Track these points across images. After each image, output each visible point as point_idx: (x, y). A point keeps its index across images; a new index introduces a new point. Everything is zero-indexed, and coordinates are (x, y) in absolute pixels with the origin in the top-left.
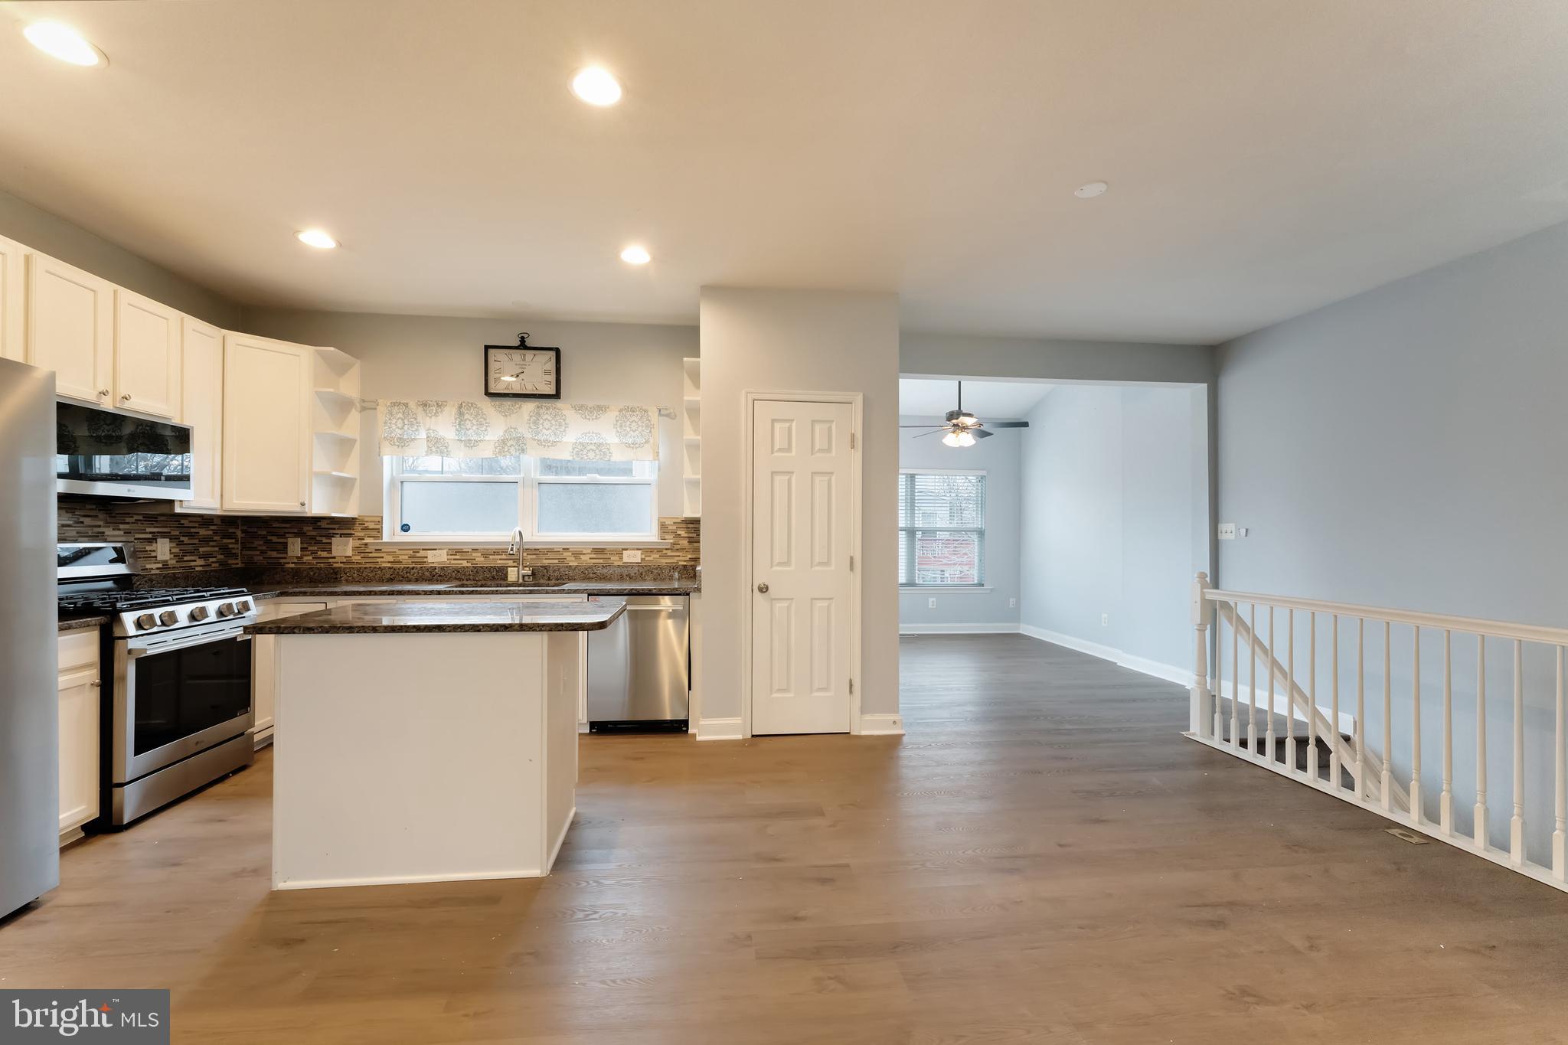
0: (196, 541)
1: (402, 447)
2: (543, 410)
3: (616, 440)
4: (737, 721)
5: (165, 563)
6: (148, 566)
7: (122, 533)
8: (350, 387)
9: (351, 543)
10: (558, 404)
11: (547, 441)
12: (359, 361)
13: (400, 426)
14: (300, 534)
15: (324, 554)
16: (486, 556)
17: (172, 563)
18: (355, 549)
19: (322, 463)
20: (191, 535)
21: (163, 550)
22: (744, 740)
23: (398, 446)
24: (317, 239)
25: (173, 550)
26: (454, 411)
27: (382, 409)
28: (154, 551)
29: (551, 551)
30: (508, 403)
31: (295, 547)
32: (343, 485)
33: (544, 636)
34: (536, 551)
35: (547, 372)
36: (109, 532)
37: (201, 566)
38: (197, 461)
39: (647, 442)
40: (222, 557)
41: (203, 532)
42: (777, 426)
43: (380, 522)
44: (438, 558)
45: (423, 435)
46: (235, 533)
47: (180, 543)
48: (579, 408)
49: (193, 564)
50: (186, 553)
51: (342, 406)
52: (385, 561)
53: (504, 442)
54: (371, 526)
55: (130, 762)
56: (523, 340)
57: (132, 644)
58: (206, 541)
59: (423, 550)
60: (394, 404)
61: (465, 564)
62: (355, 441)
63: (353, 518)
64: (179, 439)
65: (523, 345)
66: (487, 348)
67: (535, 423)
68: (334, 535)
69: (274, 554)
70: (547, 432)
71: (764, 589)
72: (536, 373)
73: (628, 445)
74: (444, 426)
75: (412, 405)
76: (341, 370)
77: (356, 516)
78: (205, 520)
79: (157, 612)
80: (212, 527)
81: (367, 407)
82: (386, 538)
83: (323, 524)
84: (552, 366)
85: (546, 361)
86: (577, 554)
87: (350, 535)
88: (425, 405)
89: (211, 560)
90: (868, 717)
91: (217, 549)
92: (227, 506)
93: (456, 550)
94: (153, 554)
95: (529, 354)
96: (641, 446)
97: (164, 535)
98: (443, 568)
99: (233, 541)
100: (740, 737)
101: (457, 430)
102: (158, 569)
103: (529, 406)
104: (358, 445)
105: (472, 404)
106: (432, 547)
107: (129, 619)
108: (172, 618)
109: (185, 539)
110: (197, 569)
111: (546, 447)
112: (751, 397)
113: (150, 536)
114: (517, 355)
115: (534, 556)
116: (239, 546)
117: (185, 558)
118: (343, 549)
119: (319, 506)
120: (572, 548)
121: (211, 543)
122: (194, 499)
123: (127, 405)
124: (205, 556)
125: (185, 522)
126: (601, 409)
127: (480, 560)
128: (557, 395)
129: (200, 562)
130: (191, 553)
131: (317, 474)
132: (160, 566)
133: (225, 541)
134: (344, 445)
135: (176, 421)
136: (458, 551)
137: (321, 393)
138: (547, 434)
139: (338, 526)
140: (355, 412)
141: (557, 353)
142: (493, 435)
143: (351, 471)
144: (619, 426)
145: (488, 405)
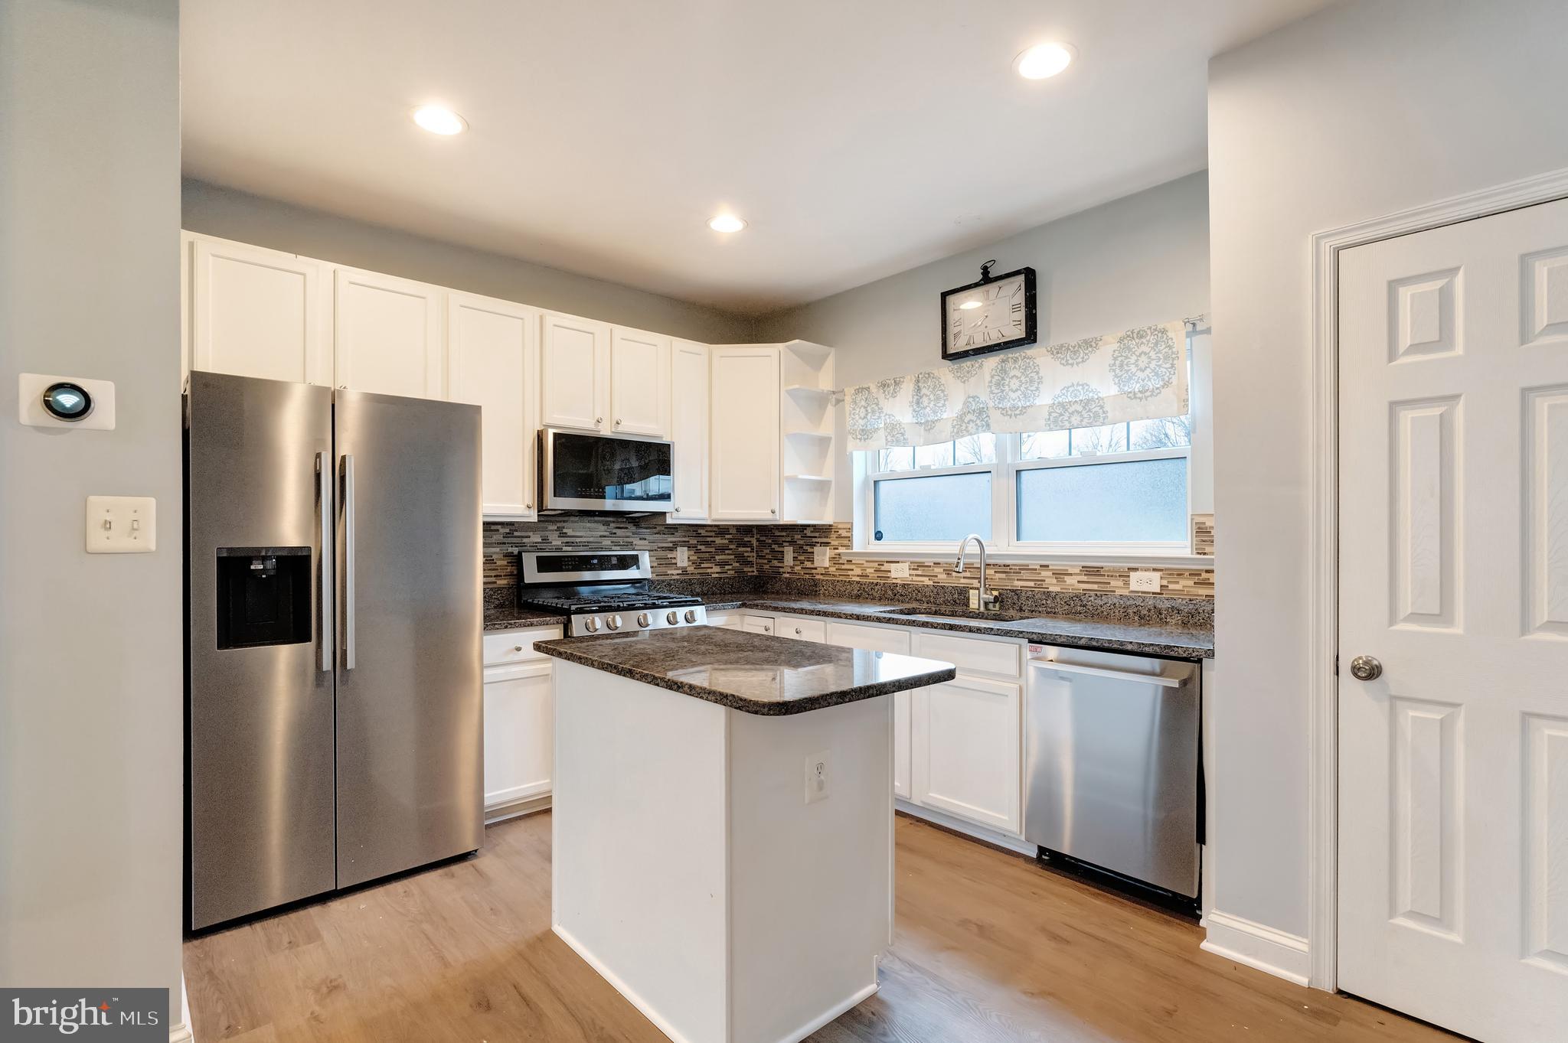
0: (713, 550)
1: (865, 439)
2: (1010, 364)
3: (1114, 390)
4: (1307, 949)
5: (685, 572)
6: (669, 572)
7: (646, 542)
8: (823, 379)
9: (829, 552)
10: (1030, 351)
11: (1014, 408)
12: (833, 350)
13: (862, 415)
14: (792, 543)
15: (808, 564)
16: (948, 572)
17: (691, 569)
18: (832, 559)
19: (795, 466)
20: (707, 544)
21: (683, 557)
22: (1317, 994)
23: (860, 439)
24: (726, 223)
25: (691, 558)
26: (911, 386)
27: (848, 399)
28: (675, 558)
29: (1025, 568)
30: (966, 364)
31: (789, 553)
32: (822, 487)
34: (1005, 569)
35: (1015, 308)
36: (636, 541)
37: (717, 573)
39: (1167, 384)
40: (738, 564)
41: (718, 541)
43: (850, 530)
44: (900, 574)
45: (882, 425)
46: (750, 541)
47: (698, 551)
48: (1057, 351)
49: (709, 571)
50: (703, 560)
51: (820, 401)
52: (855, 574)
53: (961, 418)
54: (844, 533)
56: (985, 270)
58: (722, 549)
59: (887, 562)
60: (859, 391)
61: (927, 581)
62: (829, 439)
63: (830, 526)
65: (987, 279)
66: (944, 295)
67: (998, 384)
68: (813, 545)
69: (775, 563)
70: (1013, 395)
72: (1004, 315)
73: (1132, 396)
74: (899, 409)
75: (873, 389)
76: (817, 363)
77: (831, 523)
78: (721, 529)
80: (727, 536)
81: (839, 398)
82: (855, 550)
83: (808, 532)
84: (1020, 298)
85: (1013, 292)
86: (1059, 575)
87: (827, 544)
88: (884, 385)
89: (727, 567)
91: (733, 557)
92: (715, 516)
93: (918, 564)
94: (674, 561)
95: (992, 288)
96: (1155, 392)
97: (684, 544)
98: (904, 586)
99: (749, 549)
100: (1309, 984)
101: (914, 411)
102: (678, 574)
103: (991, 362)
104: (833, 442)
105: (929, 374)
106: (897, 560)
109: (703, 548)
110: (714, 576)
111: (1013, 417)
112: (1327, 247)
113: (671, 545)
114: (979, 294)
115: (1003, 576)
116: (755, 554)
117: (702, 566)
118: (823, 558)
119: (791, 513)
120: (1055, 565)
121: (727, 552)
123: (620, 429)
124: (722, 564)
125: (702, 532)
126: (1090, 344)
127: (942, 579)
128: (1031, 337)
129: (717, 569)
130: (708, 560)
131: (793, 479)
132: (680, 572)
133: (740, 549)
135: (665, 440)
136: (921, 565)
137: (792, 394)
138: (1014, 398)
139: (818, 534)
140: (830, 410)
141: (1030, 277)
142: (951, 411)
143: (828, 474)
144: (1119, 366)
145: (946, 371)
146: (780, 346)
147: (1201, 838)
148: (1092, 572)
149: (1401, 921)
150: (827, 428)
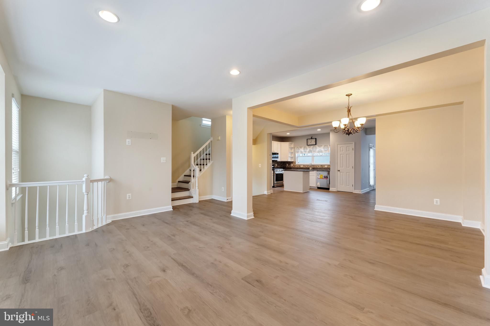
2: (314, 147)
3: (323, 150)
4: (335, 189)
7: (274, 163)
8: (292, 146)
9: (293, 164)
10: (316, 146)
12: (293, 143)
13: (298, 150)
14: (288, 163)
15: (290, 166)
16: (307, 166)
19: (290, 155)
21: (276, 165)
22: (336, 191)
23: (297, 153)
24: (288, 134)
26: (303, 148)
27: (296, 148)
29: (315, 165)
30: (310, 146)
31: (287, 165)
32: (292, 157)
33: (302, 172)
34: (313, 166)
35: (314, 141)
38: (279, 156)
39: (328, 150)
42: (341, 148)
43: (296, 162)
44: (302, 166)
45: (300, 151)
48: (318, 146)
51: (291, 148)
52: (296, 167)
53: (309, 151)
55: (275, 182)
57: (275, 172)
58: (279, 164)
64: (278, 154)
65: (312, 138)
66: (307, 139)
68: (291, 164)
69: (285, 166)
71: (339, 171)
72: (313, 142)
73: (325, 151)
74: (302, 150)
76: (291, 144)
78: (279, 162)
79: (277, 170)
81: (294, 148)
82: (296, 164)
83: (290, 162)
84: (315, 141)
85: (314, 140)
88: (300, 147)
90: (355, 190)
92: (281, 160)
93: (304, 165)
95: (312, 139)
96: (327, 151)
97: (276, 163)
98: (302, 168)
99: (282, 164)
100: (335, 191)
101: (304, 150)
102: (276, 167)
103: (312, 146)
104: (293, 153)
105: (305, 147)
106: (301, 165)
107: (275, 170)
108: (277, 171)
112: (337, 144)
114: (311, 140)
118: (292, 165)
119: (289, 160)
120: (318, 165)
122: (279, 160)
123: (275, 151)
124: (279, 166)
126: (321, 146)
127: (307, 167)
128: (316, 144)
131: (289, 157)
134: (292, 153)
135: (277, 153)
136: (304, 166)
137: (289, 147)
138: (314, 150)
139: (292, 162)
140: (293, 149)
141: (316, 139)
142: (308, 150)
143: (293, 156)
144: (324, 148)
145: (307, 147)
146: (288, 142)
147: (330, 184)
148: (321, 166)
149: (341, 186)
150: (293, 151)
